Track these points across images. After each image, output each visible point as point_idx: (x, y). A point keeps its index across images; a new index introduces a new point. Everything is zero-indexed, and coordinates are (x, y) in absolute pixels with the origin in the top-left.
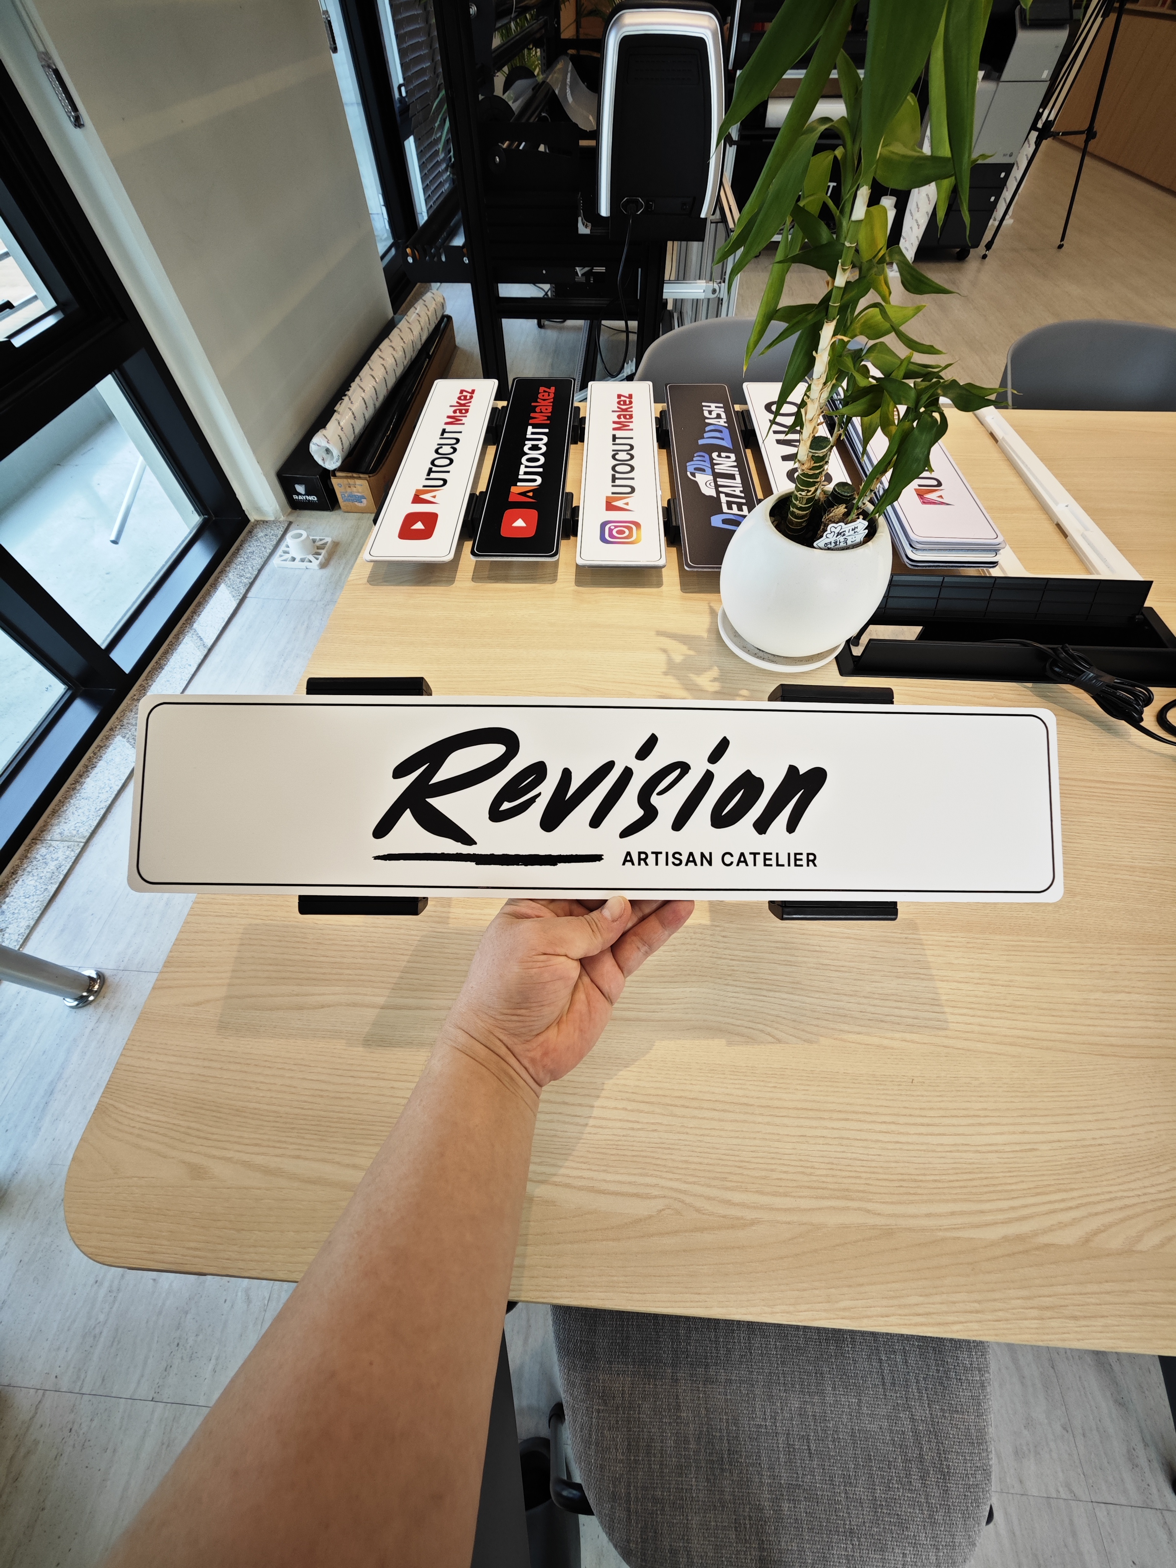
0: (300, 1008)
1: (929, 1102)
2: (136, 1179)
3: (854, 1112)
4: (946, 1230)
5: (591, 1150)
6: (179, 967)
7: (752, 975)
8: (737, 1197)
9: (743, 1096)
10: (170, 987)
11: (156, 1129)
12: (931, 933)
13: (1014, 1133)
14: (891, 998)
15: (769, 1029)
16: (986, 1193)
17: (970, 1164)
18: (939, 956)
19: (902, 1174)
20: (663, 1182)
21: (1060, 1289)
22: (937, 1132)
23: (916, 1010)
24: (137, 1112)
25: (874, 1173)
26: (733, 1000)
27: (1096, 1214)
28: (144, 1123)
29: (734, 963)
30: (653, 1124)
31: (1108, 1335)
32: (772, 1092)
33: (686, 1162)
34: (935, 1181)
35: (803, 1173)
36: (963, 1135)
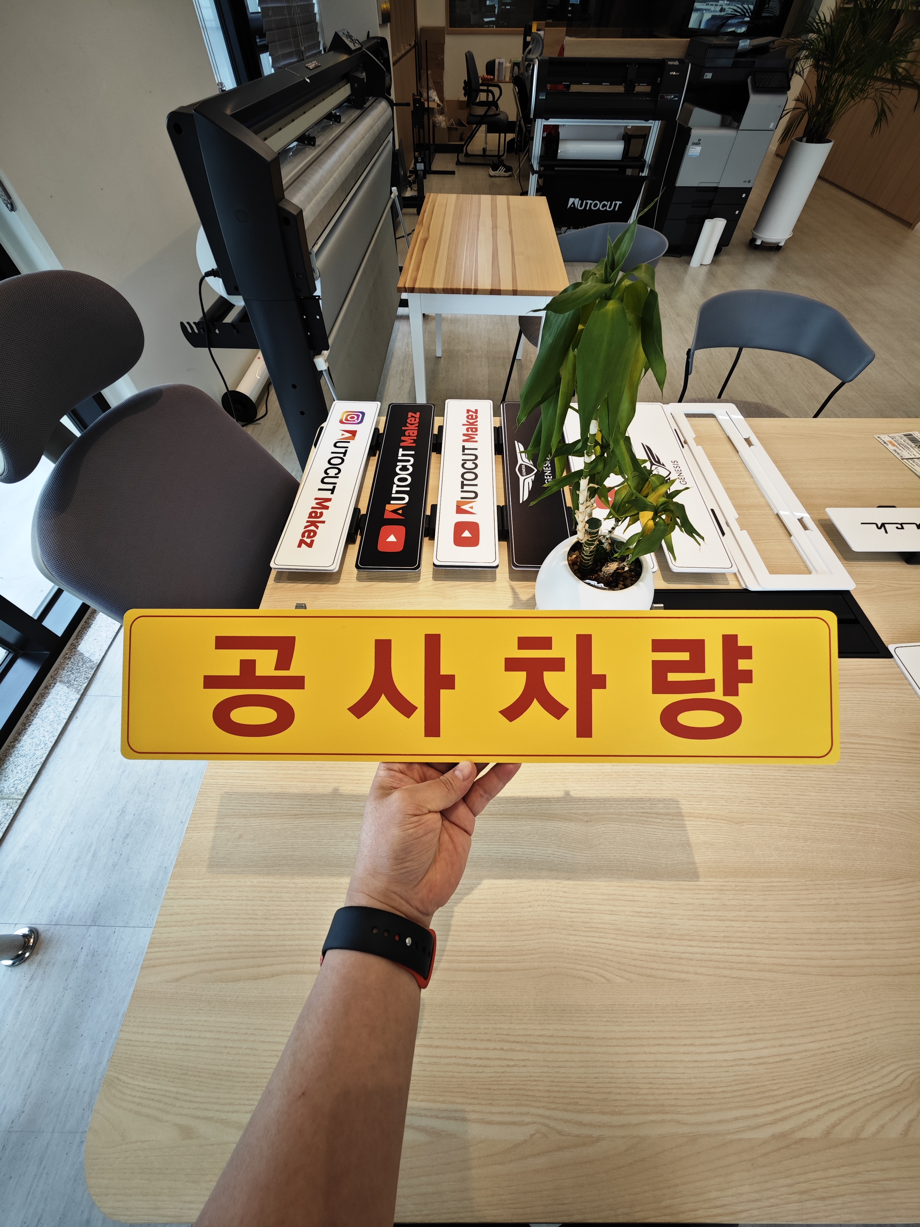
0: (256, 978)
1: (716, 1024)
2: (139, 1143)
3: (665, 1038)
4: (733, 1133)
5: (480, 1087)
6: (160, 947)
7: (587, 925)
8: (587, 1118)
9: (585, 1031)
10: (154, 966)
11: (152, 1097)
12: (710, 879)
13: (775, 1047)
14: (685, 938)
15: (601, 972)
16: (758, 1099)
17: (747, 1075)
18: (717, 899)
19: (700, 1088)
20: (533, 1110)
21: (812, 1176)
22: (722, 1050)
23: (703, 947)
24: (137, 1083)
25: (680, 1089)
26: (574, 948)
27: (834, 1110)
28: (142, 1092)
29: (574, 915)
30: (523, 1060)
31: (846, 1210)
32: (606, 1025)
33: (548, 1091)
34: (723, 1092)
35: (632, 1094)
36: (741, 1051)
